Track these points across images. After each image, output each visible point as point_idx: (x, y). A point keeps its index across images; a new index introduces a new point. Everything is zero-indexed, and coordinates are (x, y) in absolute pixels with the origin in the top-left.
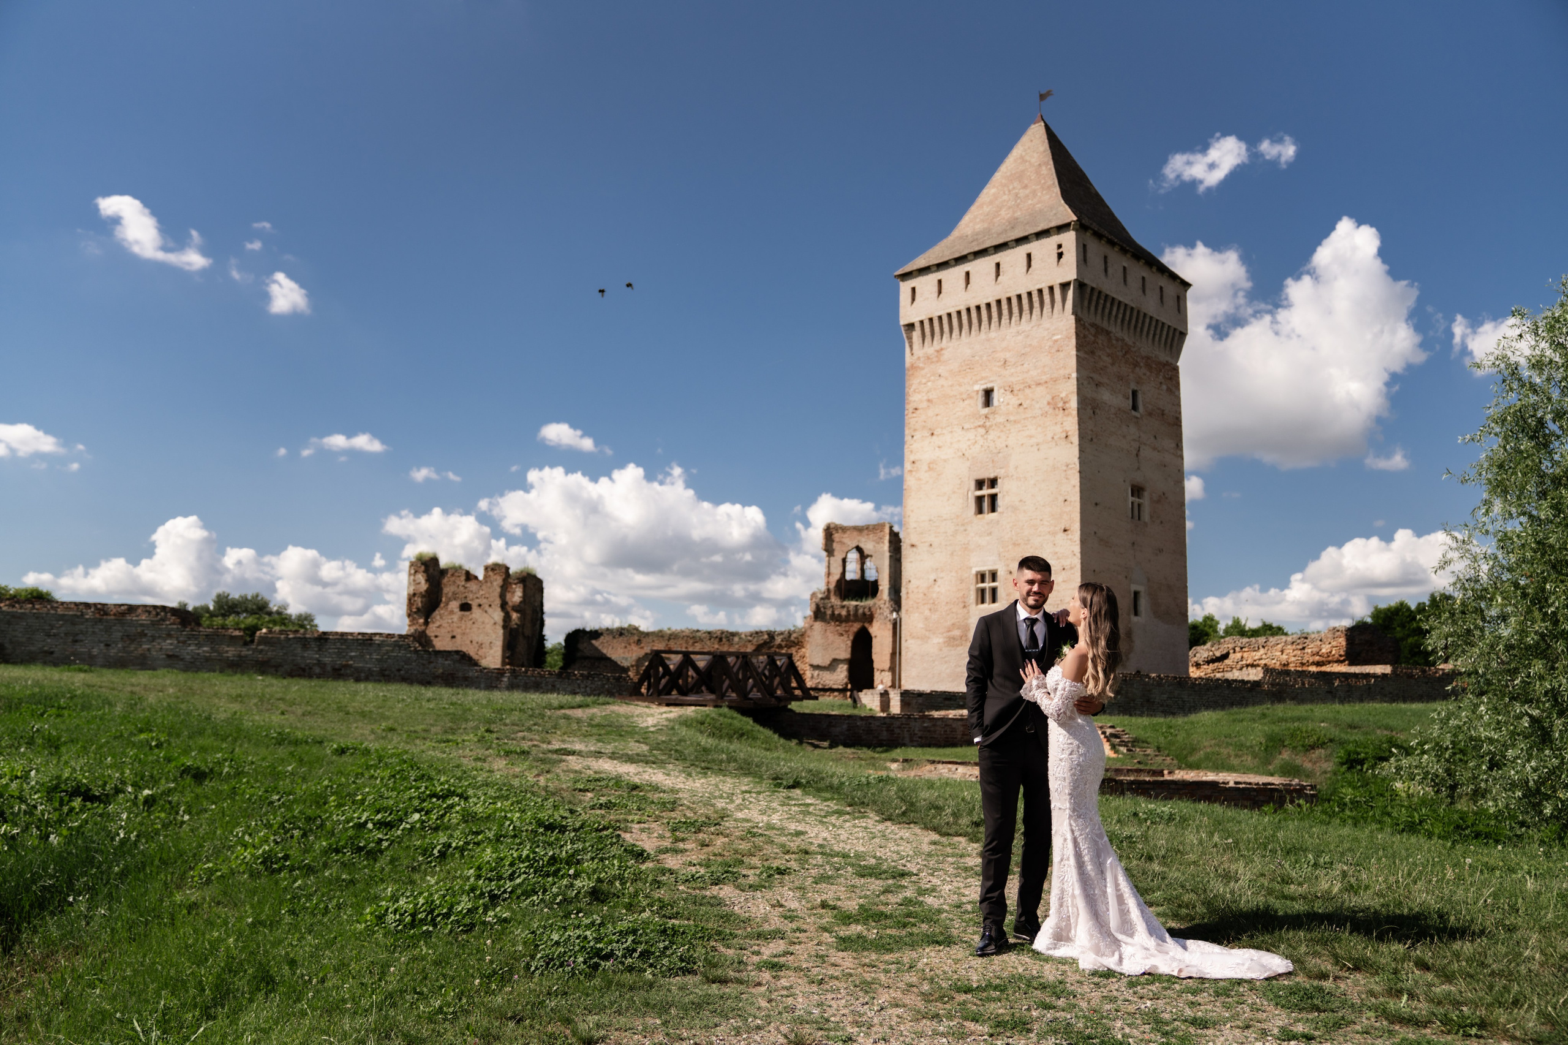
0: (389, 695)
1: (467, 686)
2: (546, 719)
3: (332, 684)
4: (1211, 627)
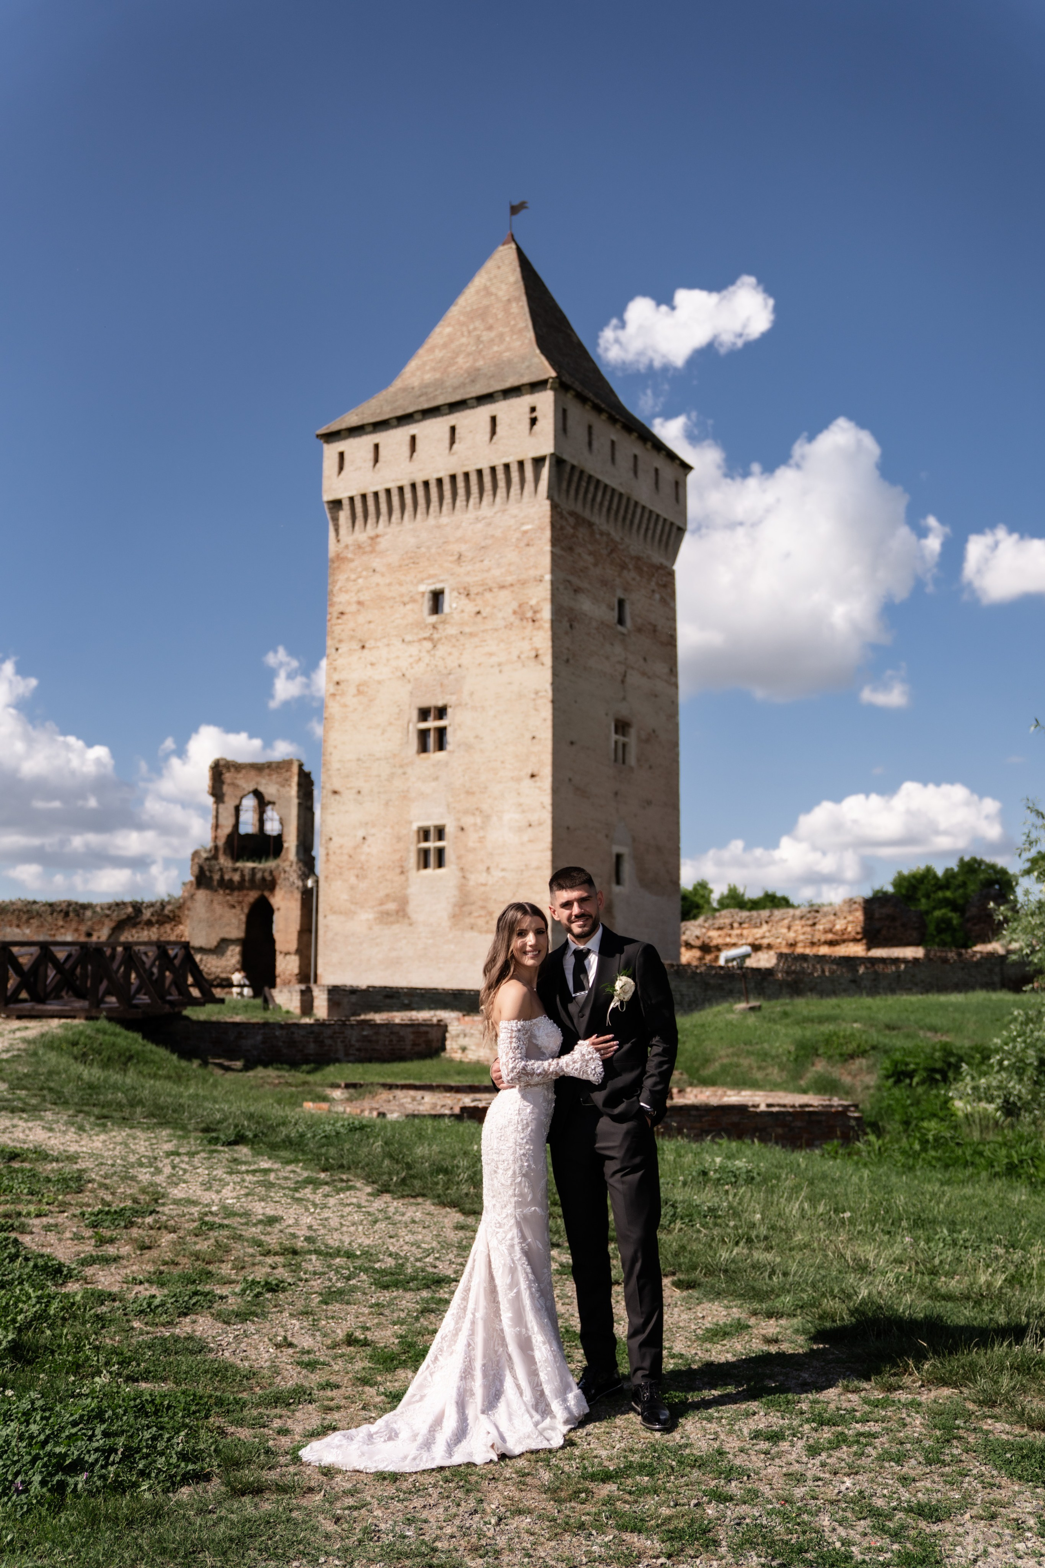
4: (703, 896)
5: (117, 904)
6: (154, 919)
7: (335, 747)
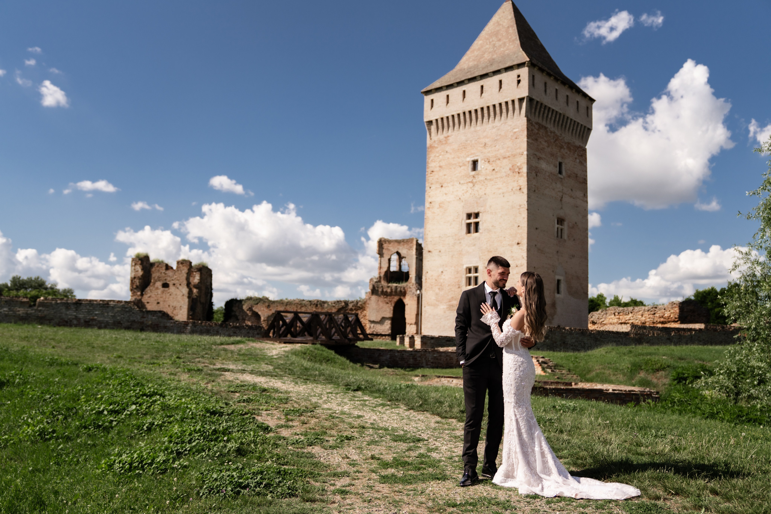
0: (118, 337)
1: (166, 332)
2: (213, 351)
3: (84, 330)
4: (601, 301)
5: (338, 302)
6: (353, 308)
7: (429, 231)
